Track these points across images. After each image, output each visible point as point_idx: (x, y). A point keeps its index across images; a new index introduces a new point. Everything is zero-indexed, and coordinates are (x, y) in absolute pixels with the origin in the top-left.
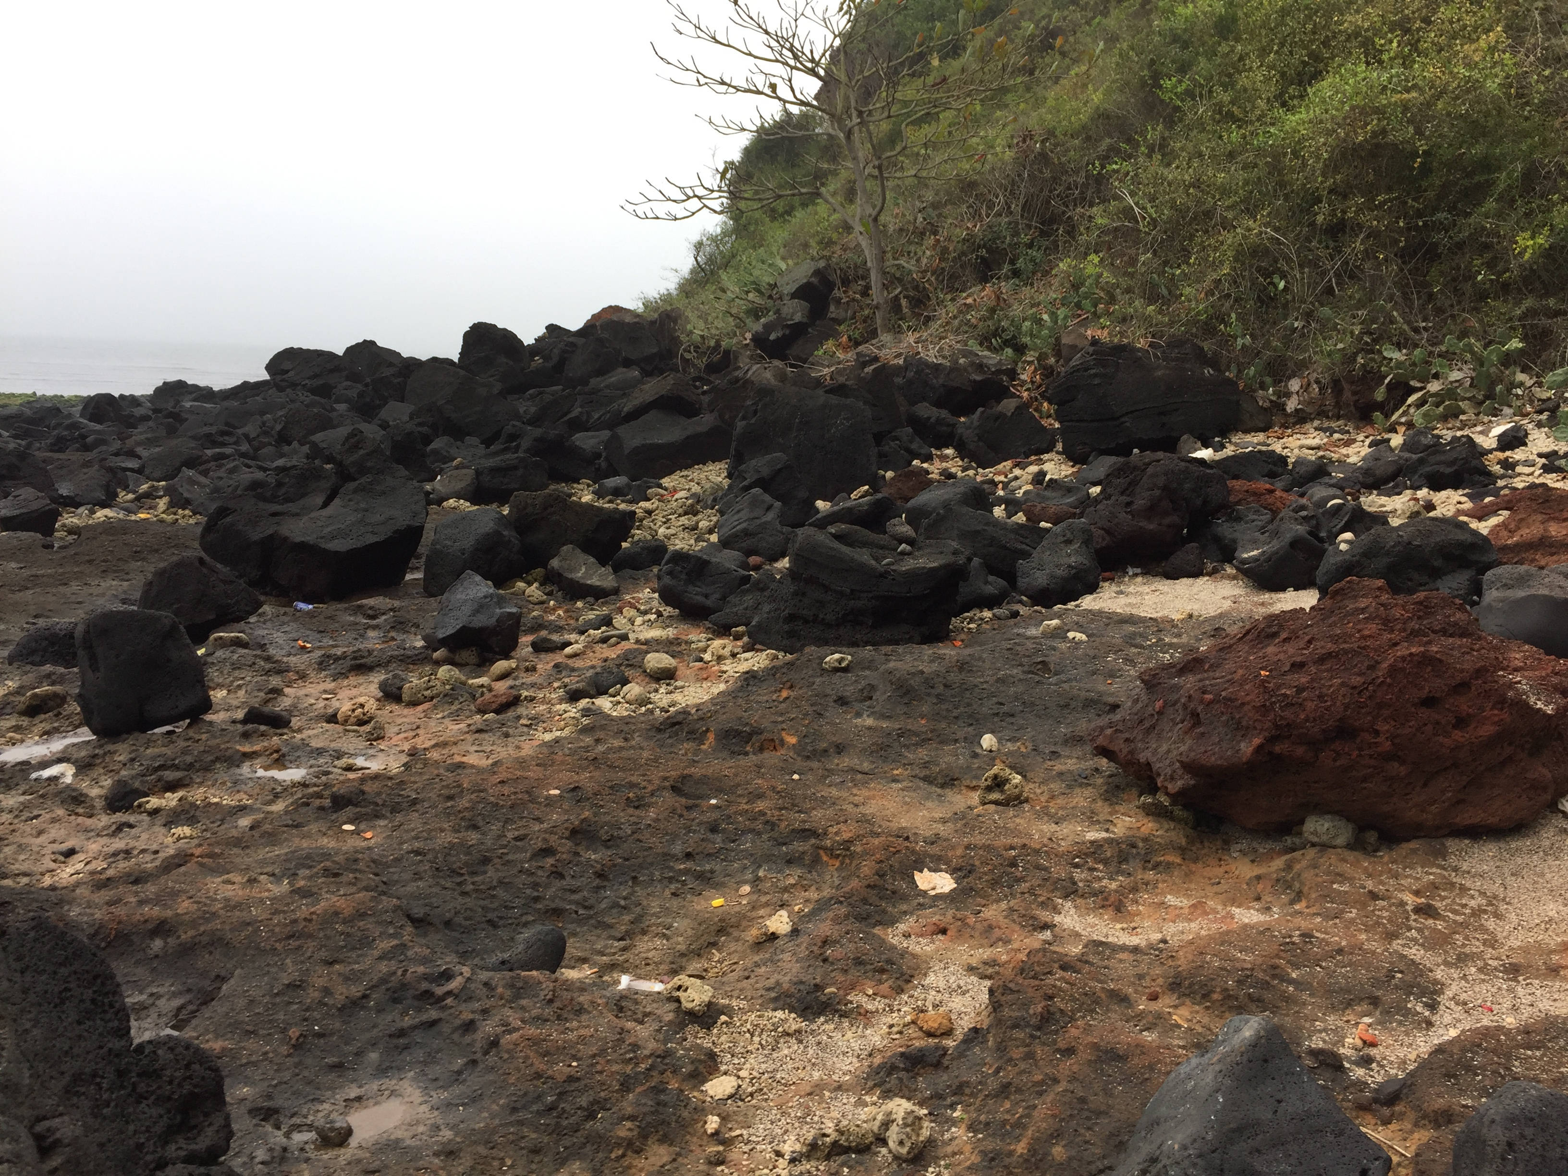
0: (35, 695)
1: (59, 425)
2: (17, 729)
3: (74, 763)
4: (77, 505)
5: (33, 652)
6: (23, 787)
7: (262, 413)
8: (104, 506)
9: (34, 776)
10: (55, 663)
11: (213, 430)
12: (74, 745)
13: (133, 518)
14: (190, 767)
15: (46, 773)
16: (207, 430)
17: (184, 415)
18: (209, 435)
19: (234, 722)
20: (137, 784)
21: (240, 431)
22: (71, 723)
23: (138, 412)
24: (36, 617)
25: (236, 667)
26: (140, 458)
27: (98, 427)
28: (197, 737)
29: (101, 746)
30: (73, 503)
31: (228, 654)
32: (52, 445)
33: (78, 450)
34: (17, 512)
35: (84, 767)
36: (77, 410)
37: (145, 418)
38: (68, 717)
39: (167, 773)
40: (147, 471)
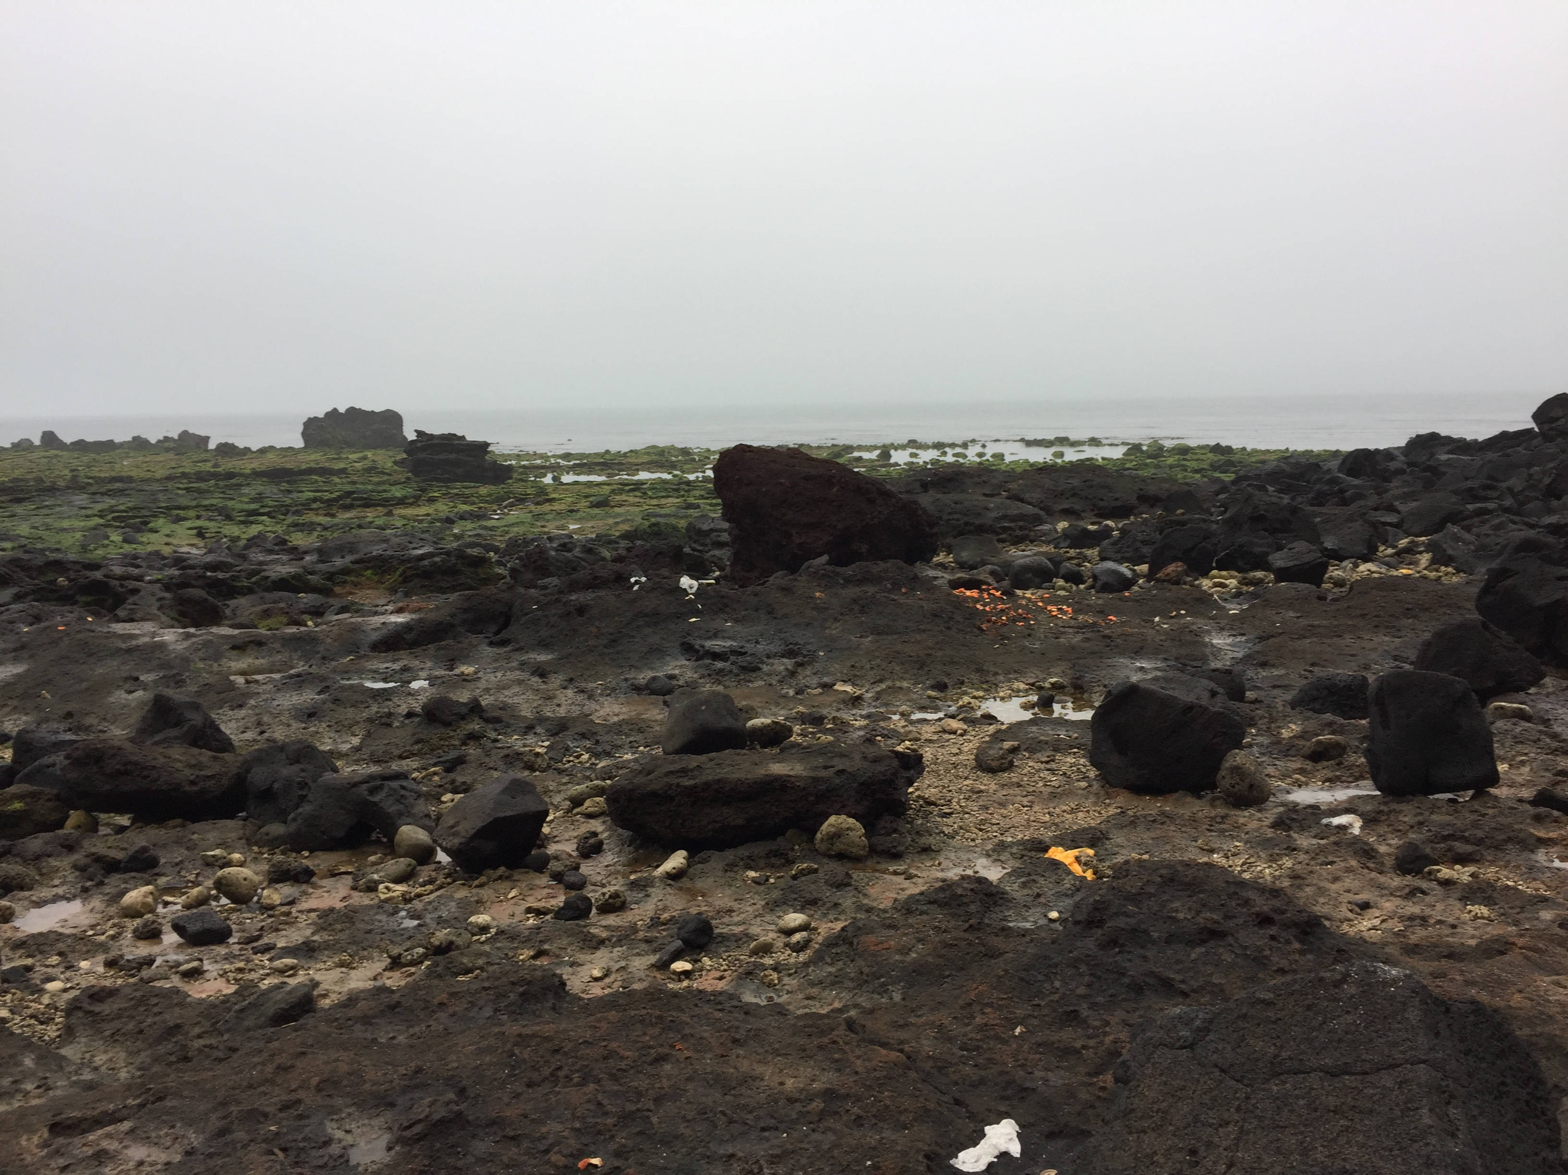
0: (1319, 742)
1: (1319, 480)
2: (1302, 771)
3: (1361, 815)
4: (1341, 559)
5: (1314, 699)
6: (1314, 832)
7: (1529, 465)
8: (1366, 560)
9: (1325, 821)
10: (1333, 713)
11: (1475, 484)
12: (1359, 797)
13: (1395, 573)
14: (1479, 842)
15: (1337, 821)
16: (1469, 484)
17: (1443, 469)
18: (1471, 489)
19: (1521, 800)
20: (1428, 850)
21: (1504, 485)
22: (1351, 775)
23: (1393, 465)
24: (1313, 665)
25: (1518, 741)
26: (1398, 512)
27: (1356, 482)
28: (1484, 811)
29: (1386, 803)
30: (1339, 556)
31: (1509, 726)
32: (1313, 498)
33: (1337, 505)
34: (1291, 564)
35: (1369, 821)
36: (1334, 464)
37: (1400, 472)
38: (1349, 768)
39: (1457, 844)
40: (1405, 526)
